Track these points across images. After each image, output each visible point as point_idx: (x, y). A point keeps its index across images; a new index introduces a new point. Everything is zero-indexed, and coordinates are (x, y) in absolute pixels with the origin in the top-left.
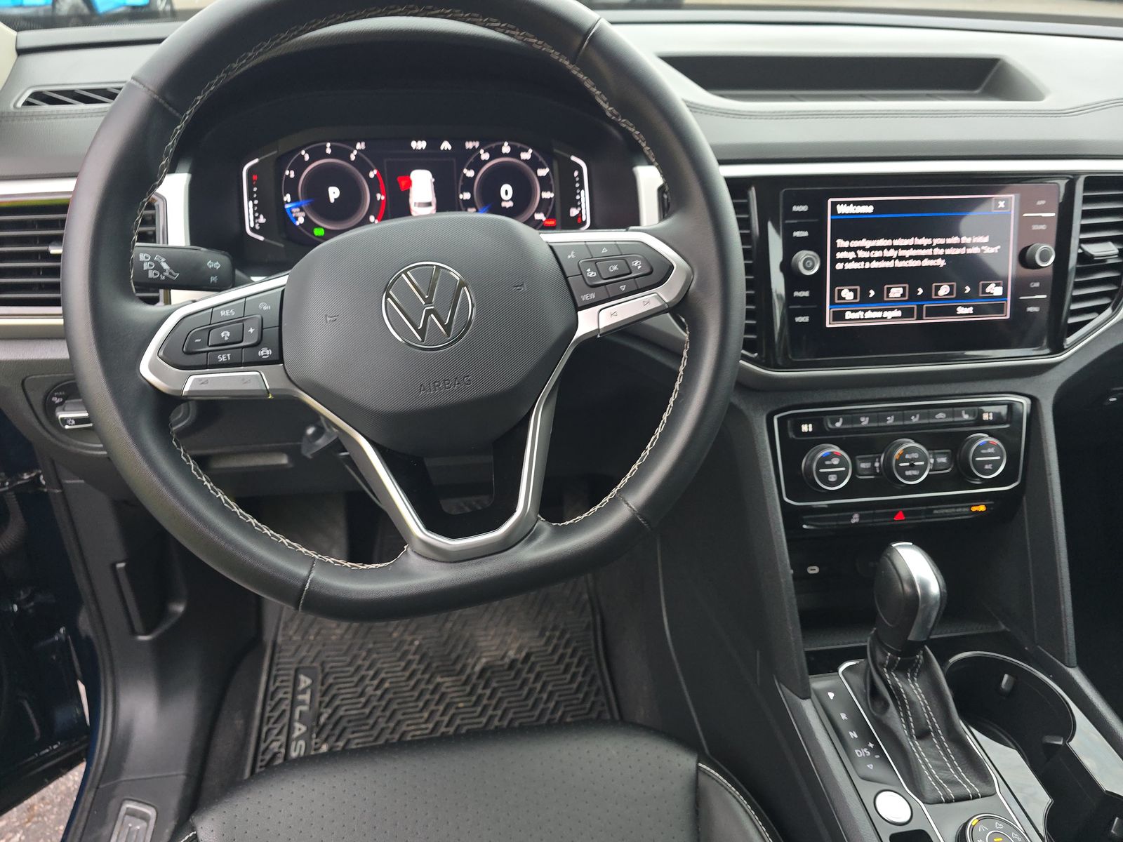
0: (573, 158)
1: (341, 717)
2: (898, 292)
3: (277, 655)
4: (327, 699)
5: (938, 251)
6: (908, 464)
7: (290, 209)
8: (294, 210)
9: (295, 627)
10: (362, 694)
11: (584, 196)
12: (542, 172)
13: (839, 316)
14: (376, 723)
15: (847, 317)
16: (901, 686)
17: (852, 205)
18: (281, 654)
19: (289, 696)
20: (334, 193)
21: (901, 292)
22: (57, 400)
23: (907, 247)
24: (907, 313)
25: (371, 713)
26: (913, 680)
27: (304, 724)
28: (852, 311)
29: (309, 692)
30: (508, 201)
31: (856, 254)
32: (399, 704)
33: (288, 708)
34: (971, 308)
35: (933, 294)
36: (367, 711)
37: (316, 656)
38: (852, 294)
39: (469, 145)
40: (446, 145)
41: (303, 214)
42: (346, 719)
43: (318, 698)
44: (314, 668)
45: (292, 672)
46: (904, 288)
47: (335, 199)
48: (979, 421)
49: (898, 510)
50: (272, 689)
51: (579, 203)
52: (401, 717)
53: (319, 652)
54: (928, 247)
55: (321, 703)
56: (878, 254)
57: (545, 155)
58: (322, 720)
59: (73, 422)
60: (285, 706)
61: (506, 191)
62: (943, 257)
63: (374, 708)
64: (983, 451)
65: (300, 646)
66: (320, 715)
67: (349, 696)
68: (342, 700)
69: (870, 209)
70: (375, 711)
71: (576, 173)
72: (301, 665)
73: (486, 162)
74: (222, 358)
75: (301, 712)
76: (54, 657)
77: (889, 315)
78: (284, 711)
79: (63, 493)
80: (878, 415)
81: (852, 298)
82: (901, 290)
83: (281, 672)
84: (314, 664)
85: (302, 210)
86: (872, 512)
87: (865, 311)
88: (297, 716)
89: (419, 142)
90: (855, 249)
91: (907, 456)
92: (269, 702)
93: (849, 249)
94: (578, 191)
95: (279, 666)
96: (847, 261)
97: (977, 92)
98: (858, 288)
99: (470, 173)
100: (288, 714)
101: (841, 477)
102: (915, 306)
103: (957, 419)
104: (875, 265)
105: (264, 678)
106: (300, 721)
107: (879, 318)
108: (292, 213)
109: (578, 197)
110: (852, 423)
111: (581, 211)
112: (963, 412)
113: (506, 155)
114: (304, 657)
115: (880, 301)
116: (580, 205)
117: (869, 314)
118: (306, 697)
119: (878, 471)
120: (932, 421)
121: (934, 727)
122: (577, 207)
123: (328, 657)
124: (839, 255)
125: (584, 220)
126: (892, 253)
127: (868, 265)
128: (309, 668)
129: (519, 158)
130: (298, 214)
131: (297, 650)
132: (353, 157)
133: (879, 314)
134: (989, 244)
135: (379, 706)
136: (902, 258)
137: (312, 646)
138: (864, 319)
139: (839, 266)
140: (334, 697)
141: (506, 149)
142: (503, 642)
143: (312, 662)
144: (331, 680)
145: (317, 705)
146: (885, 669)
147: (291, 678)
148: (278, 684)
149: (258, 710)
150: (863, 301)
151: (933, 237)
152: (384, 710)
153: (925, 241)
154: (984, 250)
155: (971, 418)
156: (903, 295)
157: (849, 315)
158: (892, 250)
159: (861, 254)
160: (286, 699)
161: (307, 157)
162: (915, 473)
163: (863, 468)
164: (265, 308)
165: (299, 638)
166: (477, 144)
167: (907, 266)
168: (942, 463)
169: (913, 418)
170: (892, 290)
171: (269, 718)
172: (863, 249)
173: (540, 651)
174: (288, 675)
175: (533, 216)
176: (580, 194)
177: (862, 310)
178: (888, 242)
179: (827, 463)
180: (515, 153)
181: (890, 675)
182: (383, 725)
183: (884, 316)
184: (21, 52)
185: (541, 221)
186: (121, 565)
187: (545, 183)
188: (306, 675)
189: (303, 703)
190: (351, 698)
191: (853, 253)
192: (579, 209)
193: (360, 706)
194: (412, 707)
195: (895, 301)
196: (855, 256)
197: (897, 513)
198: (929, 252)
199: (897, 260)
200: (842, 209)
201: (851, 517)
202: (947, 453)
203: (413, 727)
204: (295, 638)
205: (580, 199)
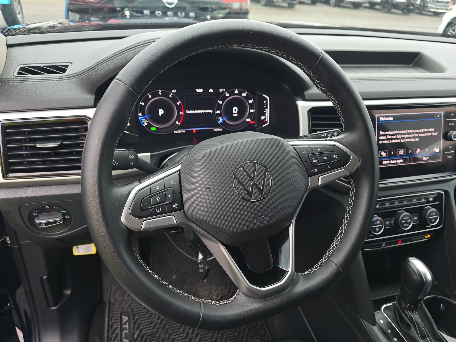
0: (264, 95)
1: (144, 334)
2: (402, 152)
3: (111, 308)
4: (136, 326)
5: (416, 135)
6: (404, 222)
7: (141, 119)
8: (143, 120)
9: (118, 294)
10: (152, 323)
11: (268, 111)
12: (250, 101)
13: (381, 163)
14: (160, 335)
15: (383, 163)
16: (413, 317)
17: (385, 117)
18: (113, 307)
19: (119, 326)
20: (161, 112)
21: (403, 152)
22: (35, 214)
23: (405, 134)
24: (405, 160)
25: (157, 331)
26: (416, 313)
27: (127, 339)
28: (385, 161)
29: (127, 323)
30: (235, 114)
31: (387, 137)
32: (169, 326)
33: (119, 332)
34: (428, 158)
35: (415, 152)
36: (155, 330)
37: (128, 307)
38: (385, 153)
39: (221, 90)
40: (211, 91)
41: (147, 121)
42: (146, 335)
43: (132, 327)
44: (129, 312)
45: (119, 315)
46: (404, 150)
47: (161, 114)
48: (429, 202)
49: (399, 239)
50: (111, 324)
51: (265, 114)
52: (170, 332)
53: (130, 304)
54: (413, 133)
55: (134, 328)
56: (394, 137)
57: (252, 94)
58: (135, 336)
59: (44, 225)
60: (118, 331)
61: (235, 110)
62: (418, 137)
63: (158, 328)
64: (431, 214)
65: (121, 302)
66: (134, 334)
67: (146, 324)
68: (143, 326)
69: (392, 119)
70: (159, 330)
71: (265, 102)
72: (122, 311)
73: (228, 97)
74: (158, 211)
75: (125, 333)
76: (5, 318)
77: (399, 161)
78: (118, 334)
79: (20, 248)
80: (392, 201)
81: (385, 155)
82: (403, 151)
83: (114, 315)
84: (128, 310)
85: (146, 120)
86: (390, 241)
87: (390, 160)
88: (124, 336)
89: (200, 89)
90: (386, 135)
91: (405, 218)
92: (110, 330)
93: (384, 135)
94: (265, 109)
95: (113, 313)
96: (383, 140)
97: (411, 65)
98: (387, 151)
99: (221, 102)
100: (119, 335)
101: (380, 228)
102: (408, 158)
103: (420, 201)
104: (394, 141)
105: (107, 319)
106: (125, 338)
107: (395, 163)
108: (142, 121)
109: (265, 112)
110: (382, 205)
111: (266, 118)
112: (422, 199)
113: (236, 94)
114: (123, 307)
115: (395, 157)
116: (266, 115)
117: (392, 162)
118: (127, 326)
119: (393, 225)
120: (412, 203)
121: (427, 333)
122: (264, 115)
123: (134, 306)
124: (381, 138)
125: (267, 120)
126: (400, 136)
127: (391, 142)
128: (126, 312)
129: (241, 95)
130: (144, 122)
131: (120, 304)
132: (170, 96)
133: (395, 162)
134: (435, 132)
135: (161, 327)
136: (403, 138)
137: (126, 302)
138: (390, 164)
139: (380, 142)
140: (139, 324)
141: (236, 92)
142: (210, 293)
143: (127, 309)
144: (137, 317)
145: (132, 329)
146: (406, 310)
147: (119, 318)
148: (113, 321)
149: (106, 335)
150: (389, 156)
151: (414, 129)
152: (162, 329)
153: (411, 131)
154: (432, 134)
155: (425, 201)
156: (404, 153)
157: (384, 162)
158: (400, 135)
159: (389, 137)
160: (118, 328)
161: (150, 97)
162: (407, 225)
163: (387, 224)
164: (173, 184)
165: (120, 299)
166: (224, 90)
167: (405, 141)
168: (416, 220)
169: (405, 202)
170: (400, 151)
171: (111, 338)
172: (389, 135)
173: (226, 296)
174: (117, 316)
175: (245, 120)
176: (266, 110)
177: (389, 160)
178: (398, 132)
179: (375, 223)
180: (240, 93)
181: (408, 313)
182: (163, 336)
183: (397, 162)
184: (9, 46)
185: (249, 121)
186: (45, 277)
187: (251, 106)
188: (125, 316)
189: (125, 329)
190: (147, 325)
191: (385, 137)
192: (265, 116)
193: (151, 328)
194: (175, 327)
195: (401, 156)
196: (386, 138)
197: (399, 241)
198: (413, 135)
199: (401, 140)
200: (381, 119)
201: (382, 244)
202: (417, 215)
203: (177, 336)
204: (118, 299)
205: (266, 113)
